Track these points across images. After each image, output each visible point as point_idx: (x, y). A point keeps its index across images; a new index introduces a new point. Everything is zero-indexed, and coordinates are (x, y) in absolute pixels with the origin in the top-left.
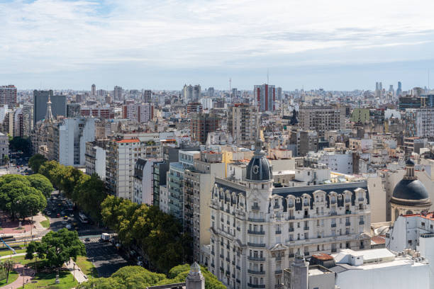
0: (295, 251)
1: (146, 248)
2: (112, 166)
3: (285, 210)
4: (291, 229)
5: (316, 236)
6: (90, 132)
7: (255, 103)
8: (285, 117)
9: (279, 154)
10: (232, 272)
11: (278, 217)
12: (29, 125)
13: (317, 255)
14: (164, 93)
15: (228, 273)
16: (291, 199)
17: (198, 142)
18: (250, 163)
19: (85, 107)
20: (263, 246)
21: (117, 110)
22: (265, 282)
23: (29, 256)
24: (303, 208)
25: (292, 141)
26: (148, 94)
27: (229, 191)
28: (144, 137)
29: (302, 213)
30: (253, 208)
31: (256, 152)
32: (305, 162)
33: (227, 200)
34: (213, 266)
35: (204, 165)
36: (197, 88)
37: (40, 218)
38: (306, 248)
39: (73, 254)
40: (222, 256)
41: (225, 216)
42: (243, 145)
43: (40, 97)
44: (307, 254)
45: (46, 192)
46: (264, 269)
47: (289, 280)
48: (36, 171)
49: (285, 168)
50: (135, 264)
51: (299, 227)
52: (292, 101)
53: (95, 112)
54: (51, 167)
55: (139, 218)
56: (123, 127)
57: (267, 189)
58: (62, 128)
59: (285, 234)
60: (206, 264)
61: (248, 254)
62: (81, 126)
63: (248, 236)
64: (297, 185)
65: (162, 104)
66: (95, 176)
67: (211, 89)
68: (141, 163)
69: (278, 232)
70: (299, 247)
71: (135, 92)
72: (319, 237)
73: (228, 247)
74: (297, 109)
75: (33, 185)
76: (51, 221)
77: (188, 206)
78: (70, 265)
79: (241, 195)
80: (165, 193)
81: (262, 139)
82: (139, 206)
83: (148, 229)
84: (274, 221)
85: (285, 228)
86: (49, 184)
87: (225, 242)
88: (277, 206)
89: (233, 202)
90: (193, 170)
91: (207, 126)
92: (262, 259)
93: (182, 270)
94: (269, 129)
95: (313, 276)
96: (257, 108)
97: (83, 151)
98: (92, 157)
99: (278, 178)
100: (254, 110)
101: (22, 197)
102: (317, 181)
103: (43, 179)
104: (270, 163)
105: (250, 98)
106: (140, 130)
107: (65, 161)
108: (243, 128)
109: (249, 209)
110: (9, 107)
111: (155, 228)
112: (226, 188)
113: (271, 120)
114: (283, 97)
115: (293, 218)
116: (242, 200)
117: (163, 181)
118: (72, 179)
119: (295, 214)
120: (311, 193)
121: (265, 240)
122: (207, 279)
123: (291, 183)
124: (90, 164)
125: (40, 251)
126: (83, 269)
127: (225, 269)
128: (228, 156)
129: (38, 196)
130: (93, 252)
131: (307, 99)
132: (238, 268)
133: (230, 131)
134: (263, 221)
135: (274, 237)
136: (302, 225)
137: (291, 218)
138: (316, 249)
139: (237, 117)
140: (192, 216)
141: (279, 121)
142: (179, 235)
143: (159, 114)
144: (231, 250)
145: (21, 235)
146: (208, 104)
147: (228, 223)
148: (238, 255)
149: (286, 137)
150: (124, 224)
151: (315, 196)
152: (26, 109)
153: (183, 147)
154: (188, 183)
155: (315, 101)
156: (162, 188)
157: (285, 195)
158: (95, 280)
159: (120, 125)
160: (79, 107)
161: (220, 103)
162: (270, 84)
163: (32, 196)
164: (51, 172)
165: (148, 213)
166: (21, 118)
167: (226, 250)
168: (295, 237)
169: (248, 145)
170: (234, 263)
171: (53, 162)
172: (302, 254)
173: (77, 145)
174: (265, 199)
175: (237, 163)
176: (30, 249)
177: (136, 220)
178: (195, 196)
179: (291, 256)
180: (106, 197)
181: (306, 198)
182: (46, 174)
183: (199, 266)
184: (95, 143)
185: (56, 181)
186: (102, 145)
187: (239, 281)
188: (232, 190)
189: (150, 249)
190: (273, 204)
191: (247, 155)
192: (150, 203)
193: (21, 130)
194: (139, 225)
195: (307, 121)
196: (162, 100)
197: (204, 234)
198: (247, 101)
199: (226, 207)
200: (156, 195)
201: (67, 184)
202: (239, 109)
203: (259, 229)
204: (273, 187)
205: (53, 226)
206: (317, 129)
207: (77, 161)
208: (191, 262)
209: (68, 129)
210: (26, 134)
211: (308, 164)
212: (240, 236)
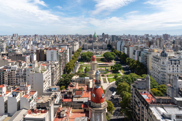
0: (174, 75)
1: (136, 70)
2: (128, 51)
3: (171, 64)
4: (173, 69)
5: (180, 71)
6: (123, 44)
7: (163, 38)
8: (171, 42)
9: (169, 51)
10: (157, 78)
11: (169, 66)
12: (111, 42)
13: (181, 76)
14: (140, 36)
15: (156, 77)
16: (173, 62)
17: (148, 47)
18: (162, 53)
19: (122, 39)
20: (165, 72)
21: (129, 39)
22: (166, 81)
23: (111, 69)
24: (177, 64)
25: (173, 48)
26: (136, 36)
27: (156, 59)
28: (135, 45)
29: (176, 65)
30: (163, 63)
31: (163, 50)
32: (177, 53)
33: (156, 61)
34: (152, 75)
35: (150, 52)
36: (148, 35)
37: (113, 61)
38: (178, 74)
39: (120, 69)
40: (155, 74)
41: (155, 64)
42: (160, 48)
43: (113, 36)
44: (178, 76)
45: (115, 56)
46: (166, 78)
47: (173, 81)
48: (112, 51)
49: (171, 54)
50: (134, 73)
51: (175, 69)
52: (173, 38)
53: (124, 40)
54: (115, 51)
55: (135, 63)
56: (131, 43)
57: (166, 59)
58: (117, 43)
59: (171, 70)
60: (151, 75)
61: (161, 74)
62: (122, 43)
63: (161, 70)
64: (175, 59)
65: (139, 38)
66: (124, 53)
67: (151, 35)
68: (135, 51)
69: (170, 69)
70: (176, 74)
71: (133, 36)
72: (181, 72)
73: (156, 72)
74: (175, 40)
75: (112, 54)
76: (116, 62)
77: (146, 61)
78: (119, 71)
79: (159, 60)
80: (140, 58)
81: (165, 47)
82: (134, 61)
83: (136, 66)
84: (168, 67)
85: (171, 69)
86: (115, 54)
87: (155, 70)
88: (169, 63)
89: (157, 61)
90: (147, 53)
91: (150, 43)
92: (165, 75)
93: (145, 75)
94: (167, 44)
95: (180, 81)
96: (164, 40)
97: (122, 48)
98: (124, 49)
99: (169, 56)
100: (163, 40)
101: (110, 57)
102: (181, 58)
103: (114, 53)
104: (167, 53)
105: (161, 37)
106: (134, 44)
107: (118, 50)
108: (160, 44)
109: (161, 63)
110: (107, 39)
111: (138, 65)
112: (155, 58)
113: (167, 42)
114: (171, 37)
115: (174, 67)
116: (160, 61)
117: (140, 55)
118: (120, 54)
119: (174, 66)
120: (179, 61)
121: (166, 71)
122: (151, 78)
123: (173, 58)
124: (123, 51)
125: (114, 68)
126: (122, 72)
127: (155, 77)
128: (156, 51)
129: (113, 56)
130: (124, 69)
131: (177, 37)
132: (159, 77)
133: (156, 45)
134: (165, 66)
135: (168, 71)
136: (176, 68)
137: (173, 66)
138: (180, 75)
139: (158, 41)
140: (147, 64)
141: (169, 42)
142: (144, 68)
143: (139, 40)
144: (157, 72)
145: (110, 64)
146: (151, 38)
147: (156, 66)
148: (159, 74)
149: (171, 47)
150: (131, 64)
151: (180, 62)
152: (110, 39)
153: (144, 48)
154: (146, 56)
155: (180, 38)
156: (140, 57)
157: (171, 61)
158: (125, 75)
159: (130, 43)
160: (121, 39)
161: (154, 38)
162: (167, 34)
163: (112, 56)
164: (115, 52)
165: (136, 62)
166: (109, 41)
167: (155, 72)
168: (174, 71)
169: (161, 48)
170: (157, 75)
171: (116, 50)
172: (176, 75)
173: (121, 47)
174: (166, 61)
175: (158, 52)
176: (112, 67)
177: (134, 63)
178: (148, 59)
179: (173, 75)
180: (127, 58)
181: (177, 62)
182: (114, 52)
183: (149, 75)
184: (124, 46)
185: (117, 54)
186: (126, 47)
187: (159, 80)
188: (157, 58)
189: (137, 70)
190: (168, 63)
191: (161, 51)
192: (137, 60)
193: (109, 43)
194: (134, 64)
195: (178, 43)
196: (139, 37)
197: (150, 68)
198: (161, 38)
199: (155, 62)
200: (138, 58)
201: (119, 55)
202: (158, 40)
203: (164, 68)
204: (168, 59)
205: (116, 63)
206: (181, 45)
207: (121, 50)
208: (147, 74)
209: (119, 43)
210: (110, 44)
211: (178, 53)
212: (159, 69)
